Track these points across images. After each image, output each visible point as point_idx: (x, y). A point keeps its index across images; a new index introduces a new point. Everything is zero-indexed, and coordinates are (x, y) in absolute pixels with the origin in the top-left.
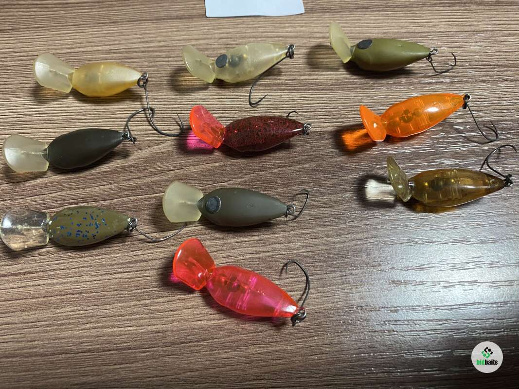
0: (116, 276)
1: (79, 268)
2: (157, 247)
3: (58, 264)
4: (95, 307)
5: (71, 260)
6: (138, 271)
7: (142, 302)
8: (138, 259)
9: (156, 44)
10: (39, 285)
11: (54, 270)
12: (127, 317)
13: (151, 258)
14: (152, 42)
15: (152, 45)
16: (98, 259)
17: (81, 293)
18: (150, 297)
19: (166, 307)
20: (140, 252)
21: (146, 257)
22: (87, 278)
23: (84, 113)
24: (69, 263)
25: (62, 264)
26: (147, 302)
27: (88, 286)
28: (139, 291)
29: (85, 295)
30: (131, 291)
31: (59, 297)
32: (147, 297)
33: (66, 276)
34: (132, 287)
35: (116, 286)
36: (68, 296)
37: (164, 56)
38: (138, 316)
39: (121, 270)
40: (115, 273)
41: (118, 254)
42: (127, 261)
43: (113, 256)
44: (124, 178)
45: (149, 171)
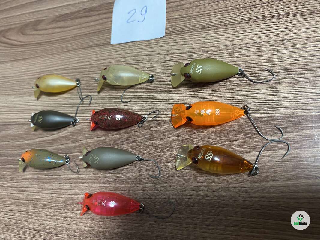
0: (52, 195)
1: (38, 188)
2: (69, 183)
3: (31, 185)
4: (42, 209)
5: (36, 184)
6: (60, 194)
7: (60, 211)
8: (61, 188)
10: (24, 194)
11: (29, 188)
12: (53, 217)
13: (66, 188)
14: (83, 62)
15: (83, 64)
17: (37, 201)
18: (63, 209)
19: (69, 215)
20: (62, 185)
21: (64, 187)
22: (40, 194)
26: (62, 211)
27: (40, 198)
28: (59, 205)
29: (39, 203)
30: (56, 204)
31: (30, 202)
32: (62, 208)
33: (33, 192)
34: (57, 202)
35: (51, 200)
36: (33, 202)
37: (87, 71)
38: (57, 218)
39: (54, 192)
40: (52, 194)
41: (54, 184)
42: (57, 188)
43: (52, 184)
44: (61, 143)
45: (71, 140)
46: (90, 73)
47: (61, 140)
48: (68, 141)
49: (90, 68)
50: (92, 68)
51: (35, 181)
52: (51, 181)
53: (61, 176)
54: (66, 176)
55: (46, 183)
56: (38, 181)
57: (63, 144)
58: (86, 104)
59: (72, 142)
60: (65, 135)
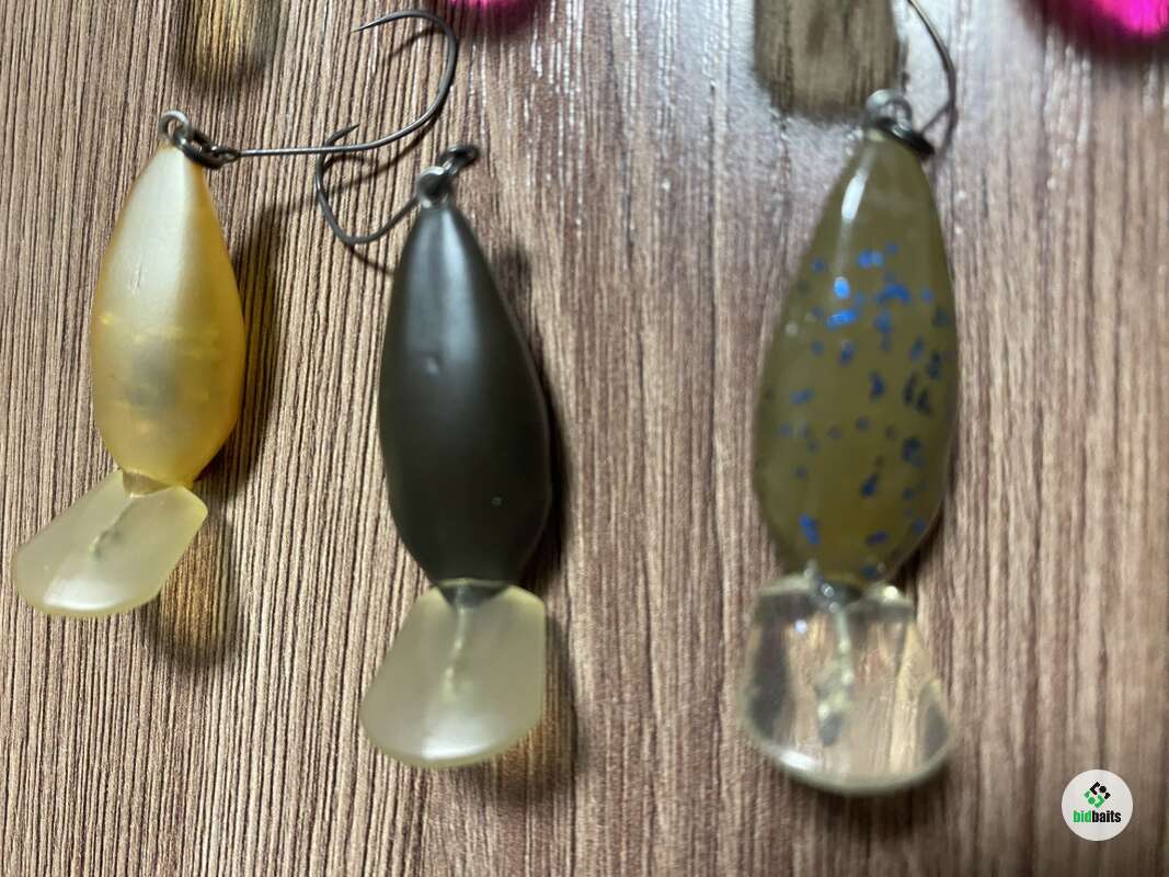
3: (1005, 567)
16: (1006, 376)
23: (303, 453)
24: (1006, 515)
25: (1005, 548)
37: (118, 130)
40: (1090, 289)
41: (989, 282)
42: (1033, 235)
43: (996, 304)
44: (621, 268)
45: (601, 159)
46: (132, 106)
47: (594, 272)
48: (603, 188)
49: (102, 114)
50: (107, 97)
51: (963, 520)
55: (986, 381)
57: (630, 245)
58: (339, 80)
59: (618, 151)
60: (554, 233)
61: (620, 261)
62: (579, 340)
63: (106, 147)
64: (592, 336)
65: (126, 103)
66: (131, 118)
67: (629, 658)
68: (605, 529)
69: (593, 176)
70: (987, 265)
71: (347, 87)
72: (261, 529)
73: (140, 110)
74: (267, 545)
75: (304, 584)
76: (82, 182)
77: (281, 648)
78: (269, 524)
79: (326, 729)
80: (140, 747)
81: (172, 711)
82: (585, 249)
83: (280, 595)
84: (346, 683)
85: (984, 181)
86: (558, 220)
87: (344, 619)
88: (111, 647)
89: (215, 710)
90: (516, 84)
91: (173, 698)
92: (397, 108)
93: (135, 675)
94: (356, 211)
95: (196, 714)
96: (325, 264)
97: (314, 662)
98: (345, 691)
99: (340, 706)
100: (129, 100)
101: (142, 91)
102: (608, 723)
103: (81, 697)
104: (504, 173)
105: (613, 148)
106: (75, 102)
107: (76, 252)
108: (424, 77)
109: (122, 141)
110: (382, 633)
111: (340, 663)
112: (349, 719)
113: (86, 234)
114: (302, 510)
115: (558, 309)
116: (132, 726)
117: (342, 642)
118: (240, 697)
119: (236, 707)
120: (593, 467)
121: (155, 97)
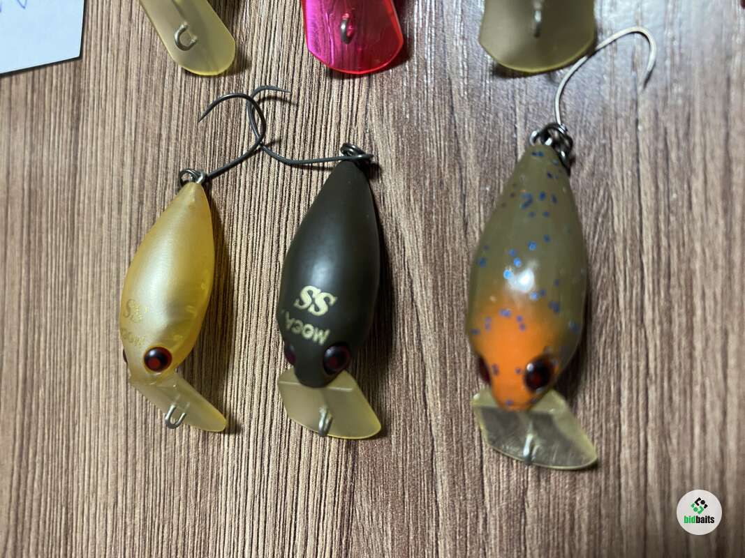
1: (725, 366)
2: (687, 134)
5: (697, 389)
9: (127, 171)
20: (697, 183)
23: (272, 344)
41: (693, 251)
43: (697, 265)
44: (460, 238)
45: (447, 172)
46: (164, 136)
47: (443, 240)
48: (448, 190)
49: (147, 141)
50: (149, 130)
51: (676, 398)
52: (679, 270)
53: (647, 201)
54: (645, 167)
55: (691, 313)
56: (675, 377)
57: (466, 224)
58: (286, 122)
59: (457, 167)
60: (418, 216)
61: (459, 233)
62: (435, 281)
63: (150, 160)
64: (443, 279)
65: (160, 135)
66: (163, 143)
67: (470, 474)
68: (453, 396)
69: (442, 183)
70: (691, 240)
71: (291, 127)
72: (248, 388)
73: (169, 138)
74: (252, 398)
75: (274, 422)
76: (137, 181)
77: (262, 459)
78: (253, 386)
79: (289, 507)
80: (181, 511)
81: (199, 492)
82: (437, 226)
83: (260, 427)
84: (300, 480)
85: (690, 188)
86: (421, 209)
87: (298, 443)
88: (163, 453)
89: (224, 493)
90: (394, 126)
91: (199, 484)
92: (322, 140)
93: (177, 470)
94: (299, 202)
95: (213, 495)
96: (283, 233)
97: (281, 467)
98: (300, 485)
99: (297, 493)
100: (162, 132)
101: (170, 128)
102: (458, 511)
103: (147, 482)
104: (388, 180)
105: (454, 166)
106: (131, 134)
107: (134, 223)
108: (337, 121)
109: (159, 158)
110: (321, 452)
111: (297, 468)
112: (303, 502)
113: (140, 212)
114: (272, 378)
115: (422, 262)
116: (176, 499)
117: (297, 456)
118: (238, 486)
119: (236, 492)
120: (445, 358)
121: (177, 131)
